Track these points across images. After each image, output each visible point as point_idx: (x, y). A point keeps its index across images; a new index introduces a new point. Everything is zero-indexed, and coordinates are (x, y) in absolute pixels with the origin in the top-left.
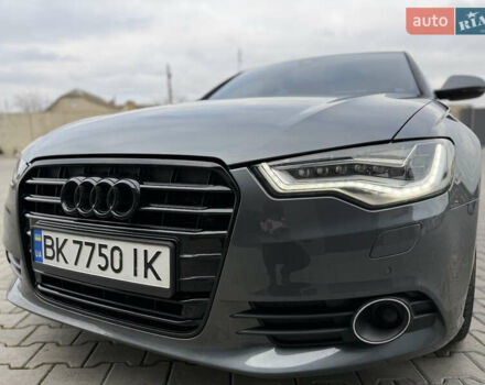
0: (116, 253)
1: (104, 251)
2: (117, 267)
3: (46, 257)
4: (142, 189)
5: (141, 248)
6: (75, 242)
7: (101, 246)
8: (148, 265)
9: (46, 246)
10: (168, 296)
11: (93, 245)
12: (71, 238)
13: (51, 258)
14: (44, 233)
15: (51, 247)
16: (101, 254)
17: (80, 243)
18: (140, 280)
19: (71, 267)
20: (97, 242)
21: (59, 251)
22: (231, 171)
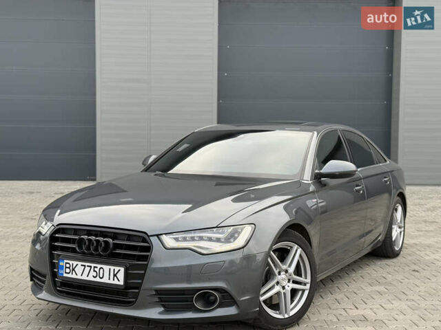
0: (101, 270)
1: (96, 269)
2: (101, 276)
3: (66, 273)
4: (114, 243)
5: (112, 268)
6: (82, 265)
7: (95, 267)
8: (115, 275)
9: (66, 267)
10: (123, 288)
11: (91, 267)
12: (80, 263)
13: (69, 273)
14: (66, 261)
15: (69, 268)
16: (94, 271)
17: (85, 266)
18: (111, 282)
19: (79, 277)
20: (93, 265)
21: (73, 270)
22: (151, 238)
